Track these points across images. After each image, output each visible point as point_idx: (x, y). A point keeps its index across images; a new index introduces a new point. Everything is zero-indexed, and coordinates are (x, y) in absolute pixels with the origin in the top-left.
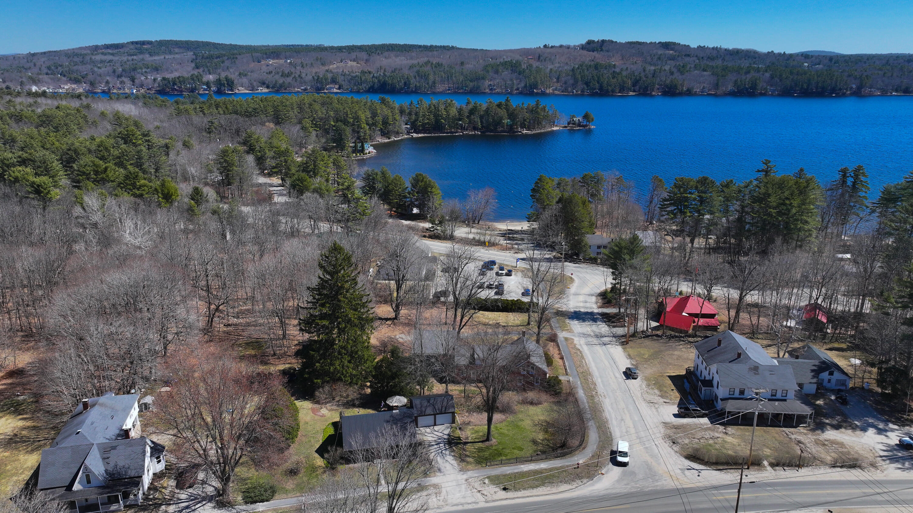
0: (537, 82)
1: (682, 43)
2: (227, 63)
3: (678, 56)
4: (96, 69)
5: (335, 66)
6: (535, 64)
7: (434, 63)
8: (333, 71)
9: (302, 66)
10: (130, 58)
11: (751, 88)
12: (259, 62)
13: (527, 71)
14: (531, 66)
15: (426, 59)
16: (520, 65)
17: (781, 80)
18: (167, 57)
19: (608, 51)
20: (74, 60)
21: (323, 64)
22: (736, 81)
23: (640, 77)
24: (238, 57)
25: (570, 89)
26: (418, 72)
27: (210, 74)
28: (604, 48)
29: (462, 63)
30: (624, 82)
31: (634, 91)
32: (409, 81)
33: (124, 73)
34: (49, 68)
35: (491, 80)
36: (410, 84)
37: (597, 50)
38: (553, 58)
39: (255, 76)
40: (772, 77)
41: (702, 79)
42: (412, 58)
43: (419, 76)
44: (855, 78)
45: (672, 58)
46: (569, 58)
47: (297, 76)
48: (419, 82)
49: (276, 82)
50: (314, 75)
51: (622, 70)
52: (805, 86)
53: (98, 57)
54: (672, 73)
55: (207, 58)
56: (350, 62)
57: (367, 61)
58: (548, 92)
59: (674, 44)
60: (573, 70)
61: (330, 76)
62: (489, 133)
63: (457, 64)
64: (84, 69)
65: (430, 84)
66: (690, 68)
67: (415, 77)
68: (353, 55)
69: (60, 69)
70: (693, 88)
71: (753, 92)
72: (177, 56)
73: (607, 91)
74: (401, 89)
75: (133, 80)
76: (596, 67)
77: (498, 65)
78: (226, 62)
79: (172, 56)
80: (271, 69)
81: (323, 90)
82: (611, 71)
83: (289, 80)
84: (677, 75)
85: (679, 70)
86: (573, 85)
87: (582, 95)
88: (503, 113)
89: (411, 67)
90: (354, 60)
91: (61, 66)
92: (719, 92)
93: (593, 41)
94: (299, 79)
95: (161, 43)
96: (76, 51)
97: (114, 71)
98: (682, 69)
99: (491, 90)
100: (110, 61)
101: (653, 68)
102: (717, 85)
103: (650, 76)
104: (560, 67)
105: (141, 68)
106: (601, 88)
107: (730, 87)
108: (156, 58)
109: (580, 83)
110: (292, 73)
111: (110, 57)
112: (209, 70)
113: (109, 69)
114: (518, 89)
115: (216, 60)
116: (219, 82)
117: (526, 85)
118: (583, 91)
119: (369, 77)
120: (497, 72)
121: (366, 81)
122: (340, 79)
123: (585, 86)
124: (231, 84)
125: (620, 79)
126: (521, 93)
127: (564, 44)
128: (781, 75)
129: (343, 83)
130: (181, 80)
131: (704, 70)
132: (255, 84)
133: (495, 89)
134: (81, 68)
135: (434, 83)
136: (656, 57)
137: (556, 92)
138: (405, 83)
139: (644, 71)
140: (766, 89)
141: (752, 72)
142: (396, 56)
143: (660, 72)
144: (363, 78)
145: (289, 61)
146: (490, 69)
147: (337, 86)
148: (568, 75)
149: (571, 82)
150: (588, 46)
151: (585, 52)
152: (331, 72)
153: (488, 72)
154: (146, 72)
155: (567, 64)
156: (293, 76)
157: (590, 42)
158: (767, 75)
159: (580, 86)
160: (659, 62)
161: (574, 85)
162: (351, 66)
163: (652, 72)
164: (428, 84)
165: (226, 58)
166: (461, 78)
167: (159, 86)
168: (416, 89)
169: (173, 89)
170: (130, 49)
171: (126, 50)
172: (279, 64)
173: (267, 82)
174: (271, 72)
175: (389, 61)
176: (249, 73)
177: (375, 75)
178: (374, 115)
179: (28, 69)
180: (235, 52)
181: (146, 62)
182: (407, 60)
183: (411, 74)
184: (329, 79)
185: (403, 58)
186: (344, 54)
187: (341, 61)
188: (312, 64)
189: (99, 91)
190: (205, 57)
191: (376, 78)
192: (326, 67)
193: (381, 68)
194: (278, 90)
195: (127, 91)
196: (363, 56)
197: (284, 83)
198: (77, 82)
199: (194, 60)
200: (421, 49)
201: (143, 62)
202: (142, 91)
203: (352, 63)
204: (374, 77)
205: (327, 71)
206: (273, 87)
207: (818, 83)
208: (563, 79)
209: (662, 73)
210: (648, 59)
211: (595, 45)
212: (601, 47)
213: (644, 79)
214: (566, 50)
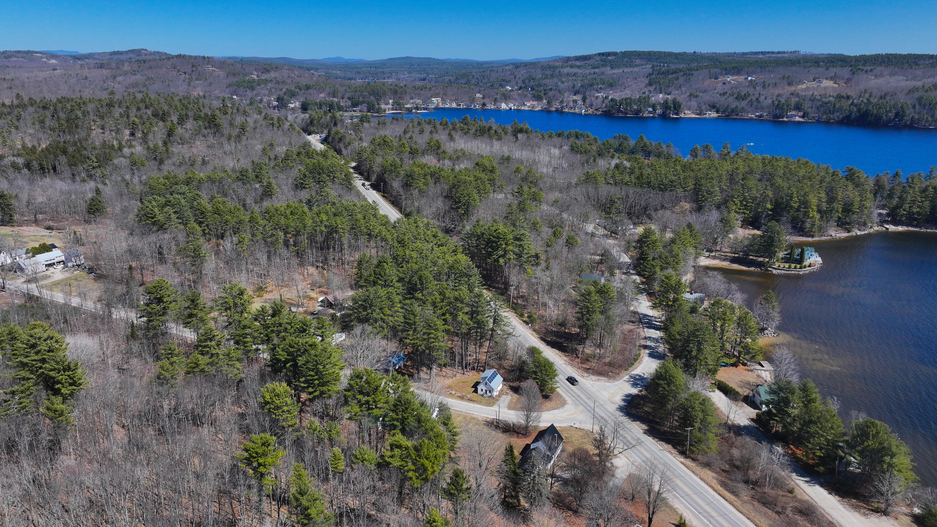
4: (560, 84)
5: (804, 86)
8: (801, 93)
9: (764, 86)
10: (592, 71)
12: (716, 78)
18: (625, 71)
20: (546, 72)
21: (790, 84)
24: (696, 72)
26: (920, 99)
27: (661, 93)
32: (903, 111)
33: (581, 89)
34: (523, 82)
36: (903, 116)
39: (706, 97)
42: (914, 78)
43: (920, 104)
47: (754, 99)
48: (919, 113)
49: (728, 107)
50: (774, 98)
53: (566, 70)
56: (825, 81)
57: (849, 80)
61: (794, 100)
64: (550, 83)
67: (914, 107)
68: (832, 71)
69: (532, 83)
72: (636, 69)
74: (890, 121)
75: (584, 100)
78: (681, 78)
79: (631, 69)
80: (727, 87)
81: (782, 118)
83: (743, 104)
89: (911, 91)
90: (832, 79)
91: (533, 79)
94: (755, 103)
95: (625, 54)
96: (550, 63)
97: (574, 87)
100: (575, 75)
105: (598, 84)
108: (616, 71)
110: (749, 95)
112: (660, 88)
113: (570, 84)
115: (671, 76)
116: (666, 105)
119: (845, 104)
121: (841, 108)
122: (807, 105)
124: (677, 107)
129: (809, 110)
130: (628, 101)
132: (704, 107)
134: (547, 81)
138: (897, 115)
142: (892, 75)
144: (837, 106)
145: (749, 78)
147: (801, 114)
152: (798, 95)
154: (601, 88)
156: (749, 99)
162: (825, 88)
165: (682, 73)
167: (606, 107)
168: (911, 123)
169: (619, 111)
170: (597, 61)
171: (592, 62)
172: (738, 82)
173: (718, 106)
174: (726, 93)
175: (881, 81)
176: (701, 94)
177: (855, 101)
178: (831, 200)
179: (508, 82)
180: (694, 65)
181: (604, 77)
182: (907, 80)
183: (909, 102)
184: (793, 105)
185: (901, 78)
186: (820, 70)
187: (814, 80)
188: (776, 84)
189: (554, 109)
190: (661, 71)
191: (856, 106)
192: (793, 89)
193: (866, 91)
194: (728, 116)
195: (577, 111)
196: (845, 72)
197: (737, 107)
198: (538, 98)
199: (650, 74)
200: (931, 61)
201: (602, 77)
202: (590, 111)
203: (827, 83)
204: (852, 104)
205: (792, 94)
206: (723, 112)
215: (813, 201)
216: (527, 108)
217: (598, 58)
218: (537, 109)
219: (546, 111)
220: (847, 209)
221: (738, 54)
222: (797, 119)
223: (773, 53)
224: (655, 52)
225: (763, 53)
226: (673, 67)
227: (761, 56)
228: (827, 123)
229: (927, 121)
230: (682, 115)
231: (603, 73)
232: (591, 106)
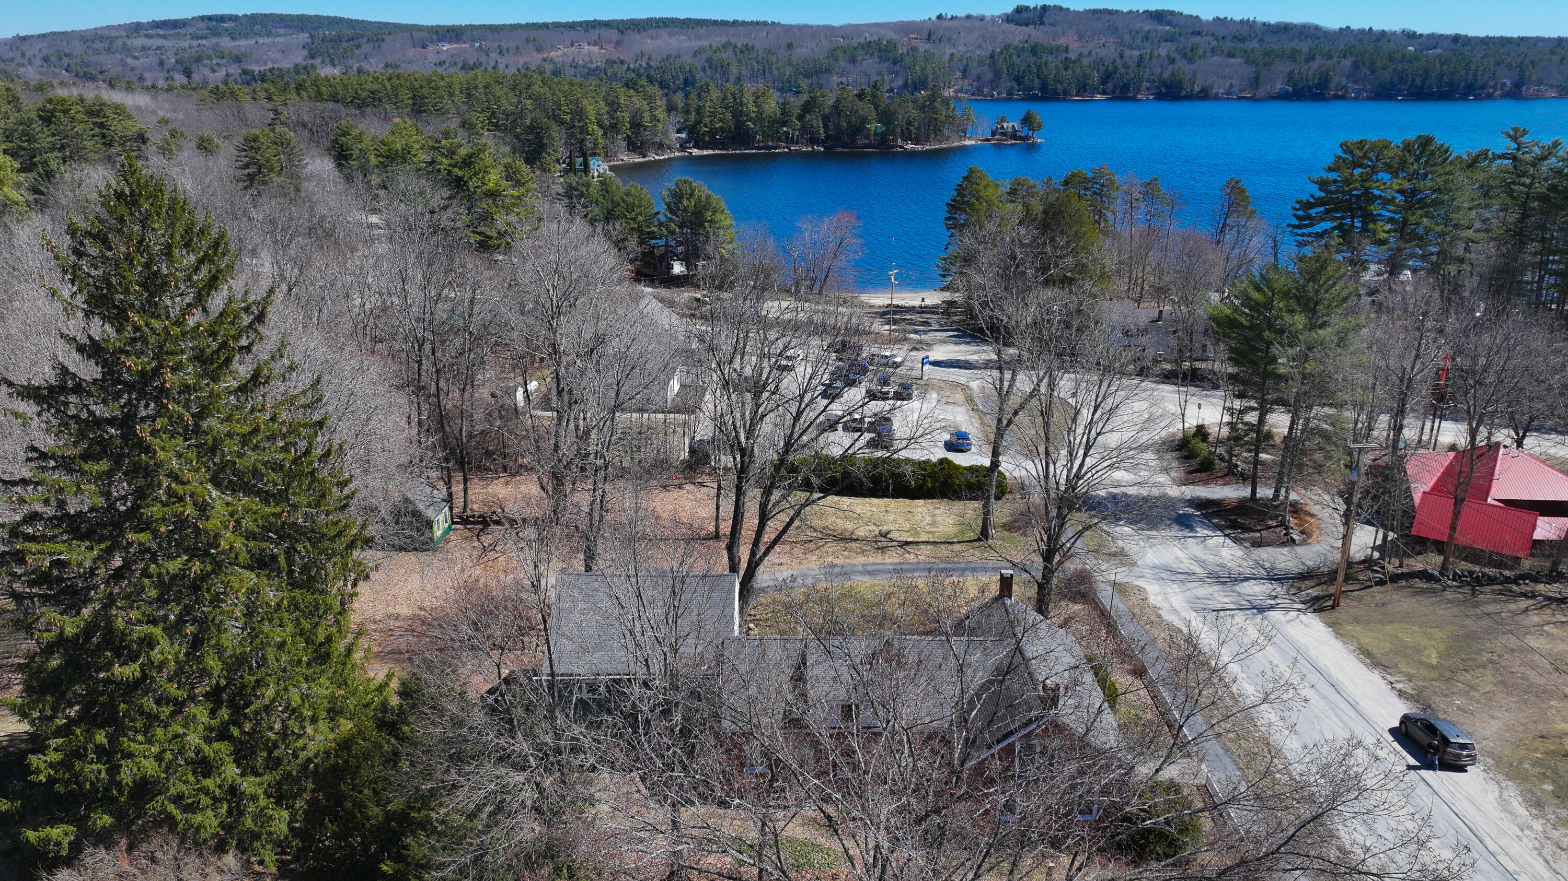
0: (926, 77)
2: (366, 48)
3: (1180, 35)
6: (923, 47)
7: (739, 45)
8: (556, 60)
9: (501, 52)
11: (1318, 86)
12: (424, 47)
13: (908, 58)
14: (914, 49)
15: (724, 39)
16: (895, 48)
17: (1372, 72)
18: (261, 42)
19: (1053, 25)
20: (94, 46)
21: (539, 50)
22: (1291, 73)
23: (1116, 68)
24: (387, 38)
25: (986, 90)
26: (709, 61)
28: (1045, 21)
29: (790, 46)
30: (1086, 76)
31: (1104, 93)
32: (694, 77)
35: (842, 74)
37: (1034, 23)
38: (955, 36)
40: (1356, 66)
41: (1227, 70)
42: (698, 39)
43: (710, 67)
44: (1509, 67)
45: (1170, 38)
46: (983, 36)
50: (520, 66)
51: (1080, 55)
52: (1418, 82)
54: (1173, 61)
55: (331, 41)
56: (586, 47)
57: (618, 43)
59: (1172, 13)
60: (992, 56)
61: (549, 67)
62: (840, 150)
63: (780, 48)
64: (111, 61)
66: (1204, 52)
67: (704, 70)
68: (594, 36)
70: (1211, 86)
71: (1320, 94)
72: (280, 40)
73: (1055, 92)
76: (1034, 50)
77: (855, 49)
78: (364, 46)
79: (271, 40)
80: (443, 57)
82: (1061, 58)
84: (1181, 63)
85: (1185, 56)
86: (992, 82)
87: (1008, 99)
88: (866, 109)
89: (697, 53)
90: (594, 43)
92: (1260, 93)
93: (1026, 8)
95: (254, 19)
97: (161, 63)
98: (1190, 54)
101: (1136, 53)
102: (1256, 81)
103: (1133, 66)
104: (967, 51)
105: (210, 59)
106: (1043, 87)
107: (1280, 84)
108: (243, 42)
109: (1005, 77)
110: (481, 64)
111: (159, 42)
112: (331, 60)
113: (152, 60)
115: (345, 45)
117: (907, 81)
118: (1010, 93)
119: (620, 70)
120: (853, 60)
123: (1015, 84)
125: (1078, 71)
127: (974, 13)
128: (1372, 64)
131: (1230, 55)
134: (107, 58)
136: (1141, 35)
137: (962, 95)
139: (1121, 57)
140: (1345, 88)
141: (1321, 57)
142: (670, 35)
143: (1150, 59)
144: (610, 72)
145: (477, 45)
146: (840, 54)
148: (982, 65)
149: (989, 76)
150: (1016, 17)
151: (1012, 27)
152: (553, 62)
153: (836, 59)
155: (980, 46)
157: (1020, 10)
158: (1347, 63)
159: (1006, 83)
160: (1147, 44)
161: (994, 84)
162: (590, 53)
163: (1136, 59)
165: (365, 40)
166: (788, 71)
171: (190, 30)
172: (460, 49)
174: (444, 62)
175: (658, 43)
176: (403, 65)
177: (632, 66)
178: (613, 107)
182: (691, 41)
183: (697, 65)
185: (683, 38)
187: (570, 43)
188: (518, 48)
190: (327, 39)
191: (634, 69)
192: (544, 55)
193: (642, 54)
196: (611, 36)
203: (590, 49)
204: (628, 69)
205: (545, 61)
207: (1441, 76)
208: (974, 73)
209: (1154, 60)
210: (1127, 39)
211: (1030, 15)
212: (1041, 17)
213: (1123, 71)
214: (977, 24)
217: (200, 24)
220: (636, 124)
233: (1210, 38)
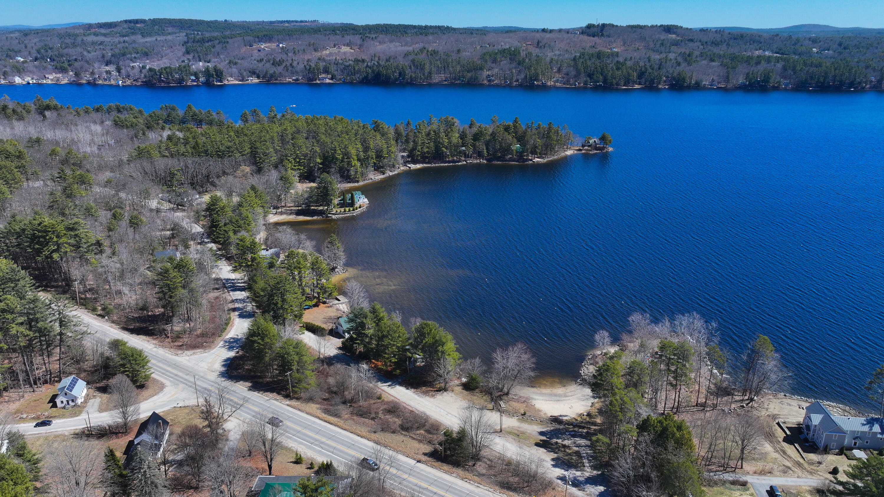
0: (538, 74)
1: (685, 26)
2: (218, 48)
3: (682, 41)
4: (85, 53)
5: (328, 52)
6: (535, 51)
7: (430, 49)
8: (327, 58)
9: (294, 52)
10: (122, 39)
11: (764, 82)
12: (251, 46)
13: (527, 60)
14: (530, 54)
15: (421, 45)
16: (519, 53)
17: (795, 73)
18: (159, 39)
19: (609, 36)
20: (65, 41)
21: (316, 50)
22: (748, 74)
23: (646, 69)
24: (230, 40)
25: (572, 81)
26: (413, 61)
27: (200, 61)
28: (605, 33)
29: (459, 51)
30: (629, 75)
31: (640, 84)
32: (405, 72)
33: (113, 58)
34: (38, 52)
35: (489, 70)
36: (405, 75)
37: (598, 35)
38: (553, 44)
39: (245, 64)
40: (785, 69)
41: (710, 71)
42: (406, 45)
43: (414, 66)
44: (874, 70)
45: (676, 44)
46: (569, 44)
47: (288, 65)
48: (415, 72)
49: (267, 73)
50: (306, 63)
51: (626, 60)
52: (821, 79)
53: (90, 39)
54: (678, 64)
55: (199, 41)
56: (343, 47)
57: (361, 47)
58: (549, 84)
59: (676, 27)
60: (574, 59)
61: (322, 65)
62: (496, 162)
63: (453, 52)
64: (74, 52)
65: (426, 74)
66: (697, 57)
67: (410, 68)
68: (347, 38)
69: (50, 53)
70: (702, 81)
71: (764, 86)
72: (170, 37)
73: (612, 84)
74: (396, 80)
75: (119, 70)
76: (599, 55)
77: (496, 54)
78: (217, 46)
79: (164, 37)
80: (262, 55)
81: (315, 80)
82: (615, 61)
83: (280, 69)
84: (684, 65)
85: (685, 60)
86: (575, 76)
87: (585, 88)
89: (406, 55)
90: (348, 45)
91: (51, 49)
92: (730, 86)
93: (594, 26)
94: (290, 68)
95: (155, 22)
96: (69, 31)
97: (103, 56)
98: (688, 58)
99: (489, 81)
100: (102, 43)
101: (658, 57)
102: (728, 77)
103: (656, 67)
104: (559, 55)
105: (131, 54)
106: (605, 81)
107: (741, 80)
108: (148, 39)
109: (583, 75)
110: (283, 61)
111: (101, 39)
112: (199, 56)
113: (99, 53)
114: (517, 81)
115: (207, 44)
116: (207, 72)
117: (526, 76)
118: (586, 83)
119: (362, 66)
120: (495, 61)
121: (359, 71)
122: (333, 68)
123: (588, 79)
124: (219, 75)
125: (625, 71)
126: (521, 86)
127: (563, 27)
128: (794, 68)
129: (336, 73)
130: (168, 71)
131: (712, 60)
132: (245, 74)
133: (494, 81)
134: (69, 51)
135: (430, 73)
136: (660, 42)
137: (558, 84)
138: (400, 74)
139: (649, 61)
140: (778, 82)
141: (763, 62)
142: (391, 41)
143: (666, 62)
144: (356, 68)
145: (281, 45)
146: (487, 57)
147: (330, 76)
148: (569, 66)
149: (573, 73)
150: (588, 31)
151: (585, 38)
152: (324, 60)
153: (486, 61)
154: (135, 58)
155: (567, 51)
156: (284, 64)
157: (589, 26)
158: (779, 65)
159: (583, 78)
160: (663, 49)
161: (577, 76)
162: (345, 53)
163: (657, 62)
164: (424, 74)
165: (217, 41)
166: (458, 68)
167: (145, 77)
168: (411, 81)
169: (160, 81)
170: (124, 28)
171: (119, 29)
172: (271, 49)
173: (258, 72)
174: (263, 59)
175: (384, 47)
176: (239, 61)
177: (369, 64)
178: (366, 149)
179: (18, 52)
180: (228, 33)
181: (137, 46)
182: (402, 46)
183: (406, 64)
184: (321, 68)
185: (398, 44)
186: (338, 37)
187: (335, 46)
188: (304, 50)
189: (84, 82)
190: (196, 40)
191: (370, 68)
192: (318, 54)
193: (375, 56)
194: (268, 81)
195: (113, 82)
196: (357, 39)
197: (275, 72)
198: (63, 70)
199: (185, 43)
200: (415, 30)
201: (133, 45)
202: (128, 82)
203: (345, 49)
204: (367, 66)
205: (319, 59)
206: (264, 77)
207: (835, 76)
208: (565, 69)
209: (668, 62)
210: (652, 45)
211: (595, 30)
212: (602, 31)
213: (650, 70)
214: (566, 36)
215: (353, 152)
216: (50, 82)
217: (125, 26)
218: (63, 82)
219: (76, 84)
220: (379, 156)
221: (267, 22)
222: (328, 81)
223: (296, 22)
224: (186, 20)
225: (288, 22)
226: (207, 35)
227: (287, 25)
228: (351, 83)
229: (421, 79)
230: (226, 82)
231: (134, 41)
232: (128, 76)
233: (699, 44)
